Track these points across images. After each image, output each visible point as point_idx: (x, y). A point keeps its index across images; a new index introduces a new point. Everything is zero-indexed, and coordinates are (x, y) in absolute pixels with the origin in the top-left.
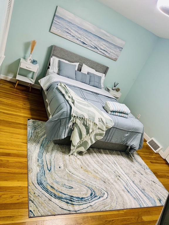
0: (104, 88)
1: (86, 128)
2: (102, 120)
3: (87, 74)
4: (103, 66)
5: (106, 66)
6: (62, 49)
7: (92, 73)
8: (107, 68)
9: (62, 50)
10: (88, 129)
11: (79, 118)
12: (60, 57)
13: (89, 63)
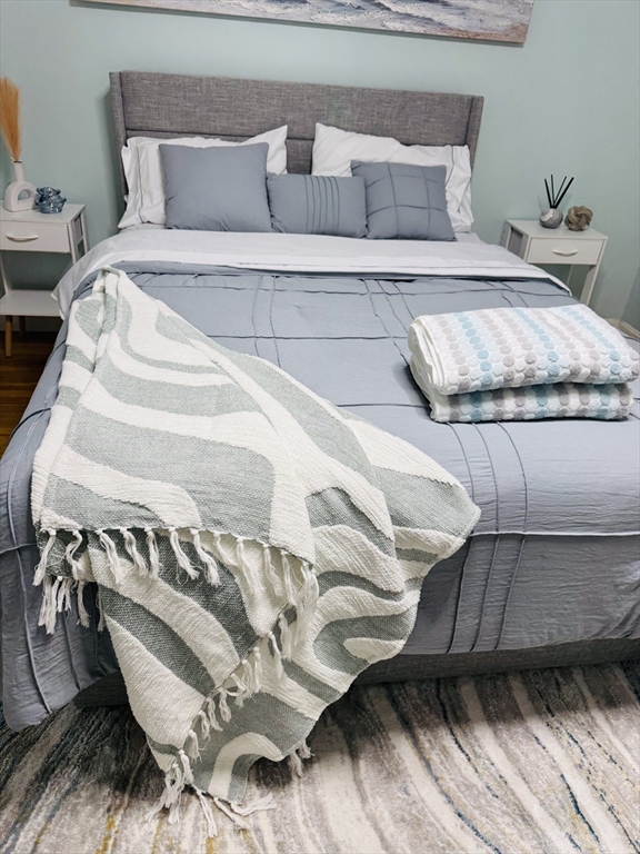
0: (475, 228)
1: (209, 605)
2: (353, 507)
3: (348, 174)
4: (445, 99)
5: (460, 98)
6: (165, 76)
7: (381, 158)
8: (473, 105)
9: (168, 84)
10: (234, 605)
11: (105, 538)
12: (173, 128)
13: (348, 112)
